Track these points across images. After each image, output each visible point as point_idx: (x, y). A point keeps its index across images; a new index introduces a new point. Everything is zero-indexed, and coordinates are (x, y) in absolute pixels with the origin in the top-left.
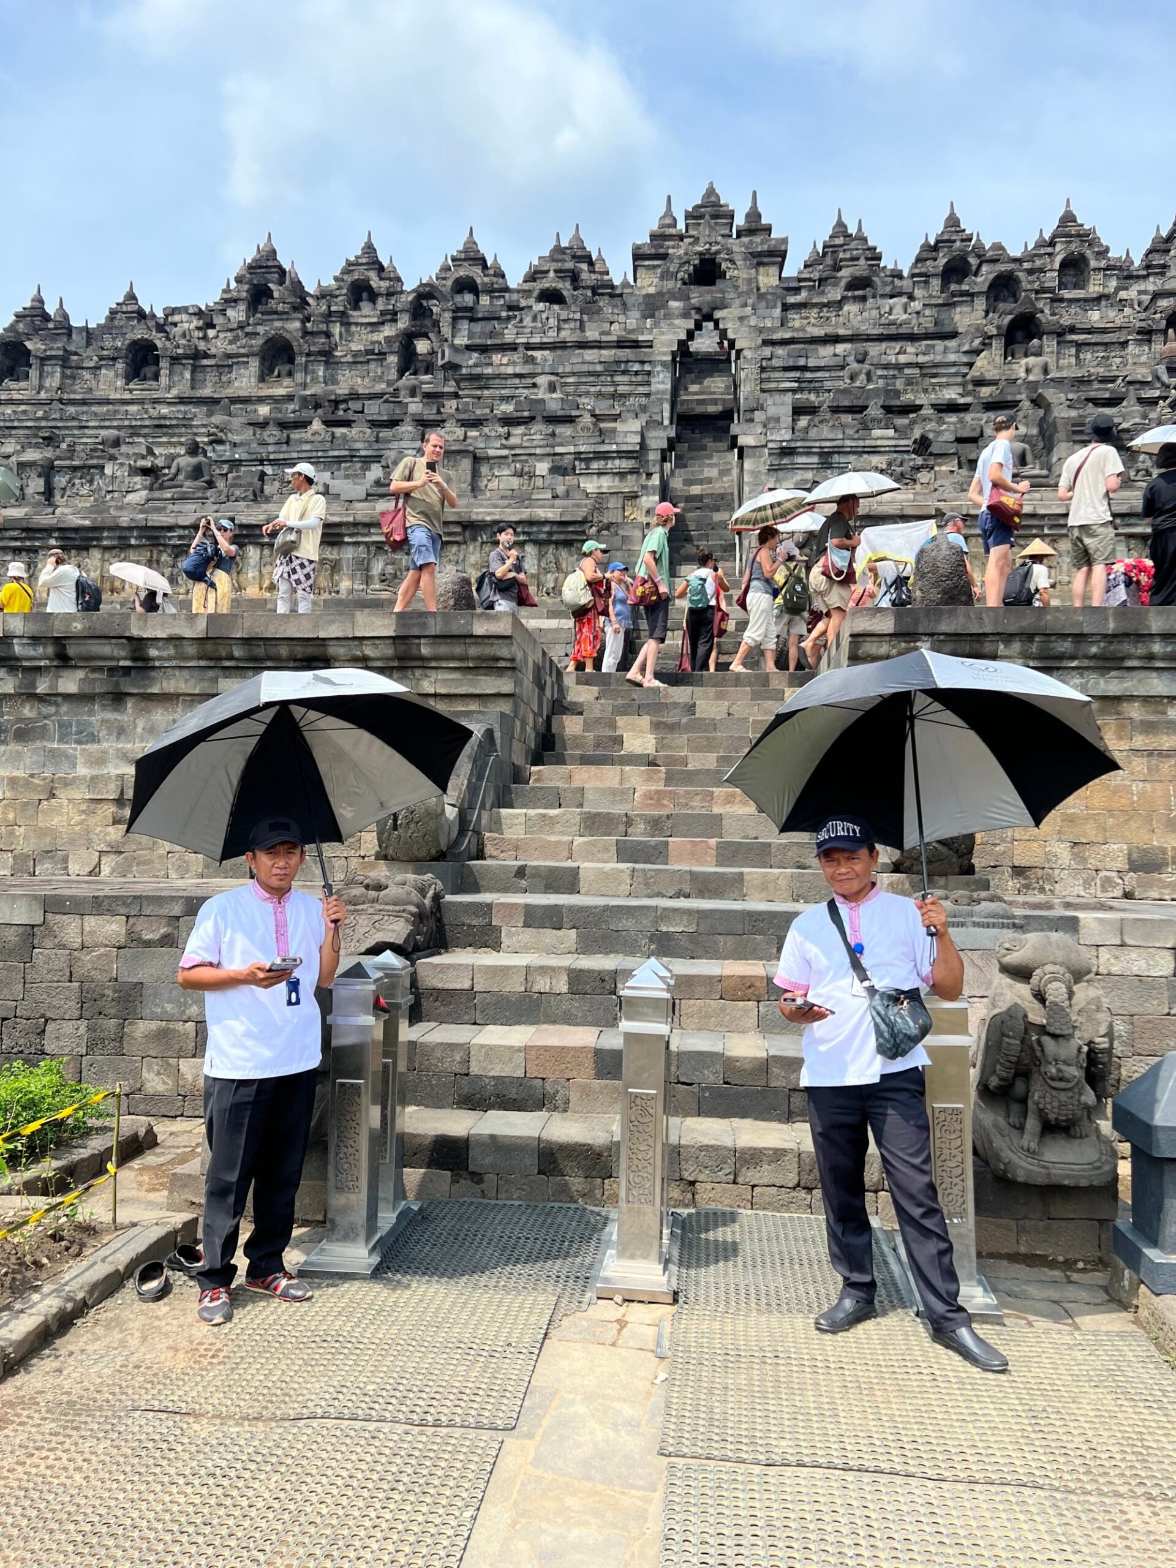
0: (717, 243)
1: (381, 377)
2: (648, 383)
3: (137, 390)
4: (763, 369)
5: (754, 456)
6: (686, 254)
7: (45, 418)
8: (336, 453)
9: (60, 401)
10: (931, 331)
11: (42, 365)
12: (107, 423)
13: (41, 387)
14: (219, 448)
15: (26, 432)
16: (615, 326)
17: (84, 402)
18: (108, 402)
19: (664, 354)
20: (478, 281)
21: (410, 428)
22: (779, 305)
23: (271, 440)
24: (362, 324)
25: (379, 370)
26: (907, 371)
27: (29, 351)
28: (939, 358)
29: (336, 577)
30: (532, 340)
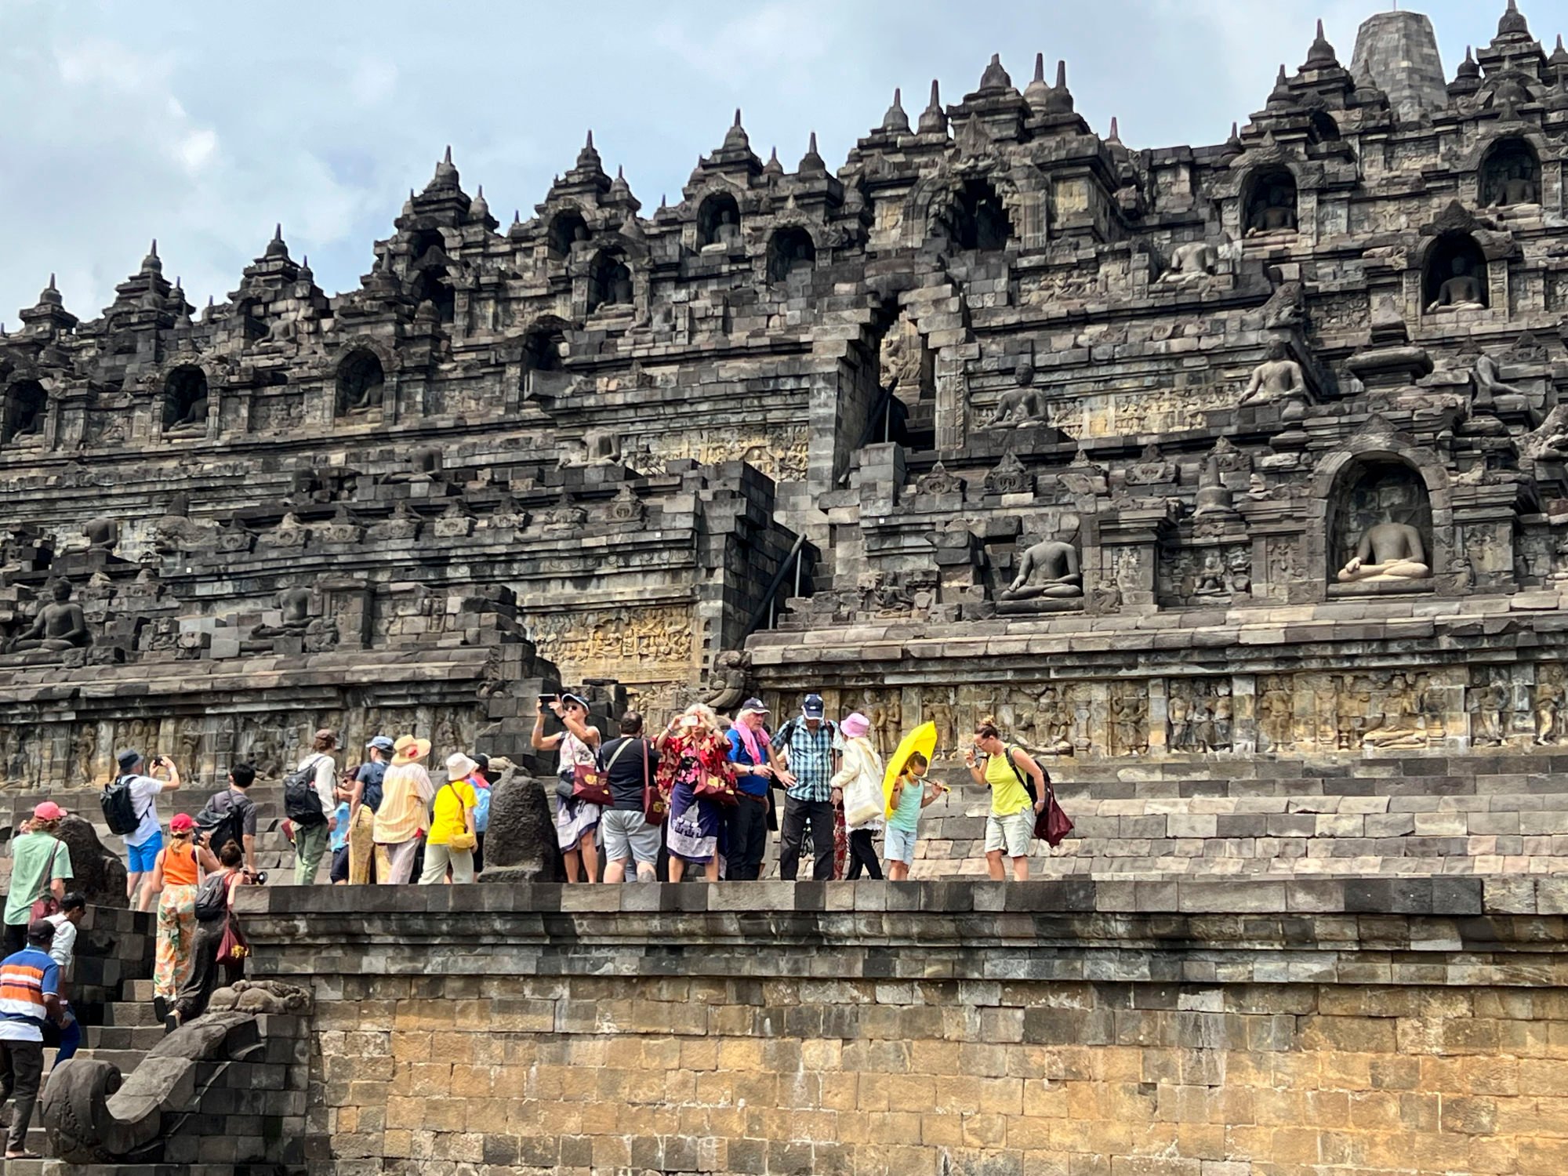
0: (987, 155)
1: (499, 399)
2: (804, 407)
3: (180, 437)
4: (969, 376)
5: (849, 538)
6: (942, 176)
7: (56, 487)
8: (308, 561)
9: (80, 460)
10: (1227, 296)
11: (61, 410)
12: (135, 489)
13: (58, 441)
14: (168, 560)
15: (35, 507)
16: (775, 321)
17: (110, 460)
18: (140, 457)
19: (828, 362)
20: (739, 198)
21: (401, 522)
22: (1005, 272)
23: (230, 547)
24: (526, 299)
25: (497, 388)
26: (1188, 362)
27: (45, 392)
28: (1232, 340)
29: (198, 760)
30: (654, 352)
